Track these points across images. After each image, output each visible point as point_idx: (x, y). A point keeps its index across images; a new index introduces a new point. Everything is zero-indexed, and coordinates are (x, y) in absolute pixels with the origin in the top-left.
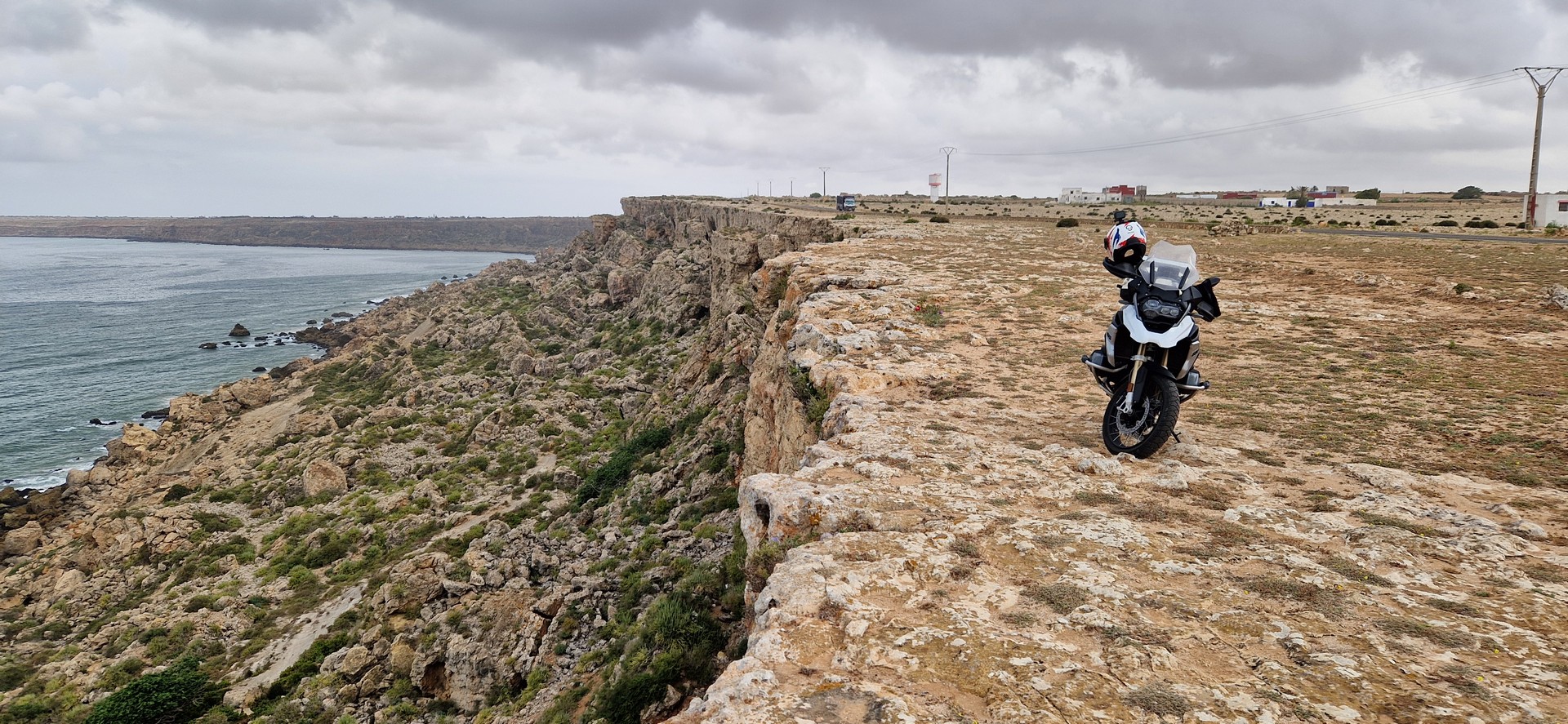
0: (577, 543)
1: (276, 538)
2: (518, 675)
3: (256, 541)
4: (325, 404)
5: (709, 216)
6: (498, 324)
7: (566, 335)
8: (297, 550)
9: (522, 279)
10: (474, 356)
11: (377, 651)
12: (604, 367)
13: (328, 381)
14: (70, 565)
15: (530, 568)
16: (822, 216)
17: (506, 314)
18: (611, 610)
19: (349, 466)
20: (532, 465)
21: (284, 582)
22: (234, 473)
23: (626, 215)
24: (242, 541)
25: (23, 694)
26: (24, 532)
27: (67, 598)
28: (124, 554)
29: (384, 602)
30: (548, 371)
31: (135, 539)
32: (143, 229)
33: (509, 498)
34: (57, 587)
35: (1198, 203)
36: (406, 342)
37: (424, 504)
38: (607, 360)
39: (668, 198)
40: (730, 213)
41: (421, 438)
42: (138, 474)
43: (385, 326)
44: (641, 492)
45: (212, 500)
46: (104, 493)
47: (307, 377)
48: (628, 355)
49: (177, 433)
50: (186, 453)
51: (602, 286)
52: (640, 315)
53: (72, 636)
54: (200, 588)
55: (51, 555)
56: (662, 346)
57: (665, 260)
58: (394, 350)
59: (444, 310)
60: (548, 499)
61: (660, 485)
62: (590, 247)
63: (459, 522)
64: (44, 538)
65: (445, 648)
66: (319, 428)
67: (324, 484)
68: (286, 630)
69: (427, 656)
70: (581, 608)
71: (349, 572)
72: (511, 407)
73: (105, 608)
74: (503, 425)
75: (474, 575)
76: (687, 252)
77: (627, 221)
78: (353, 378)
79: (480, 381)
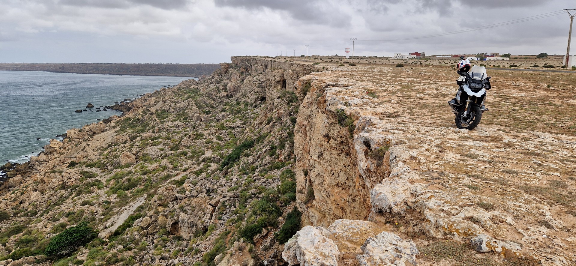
0: (223, 181)
1: (111, 180)
2: (205, 227)
3: (104, 181)
4: (125, 132)
5: (265, 63)
6: (187, 103)
7: (212, 107)
8: (119, 184)
9: (195, 87)
10: (179, 115)
11: (153, 219)
12: (228, 119)
13: (125, 124)
14: (35, 190)
15: (207, 190)
16: (307, 64)
17: (190, 99)
18: (237, 204)
19: (136, 154)
20: (203, 154)
21: (115, 196)
22: (93, 157)
23: (233, 63)
24: (98, 181)
25: (24, 235)
26: (16, 179)
27: (35, 202)
28: (56, 186)
29: (155, 201)
30: (207, 120)
31: (59, 180)
32: (52, 68)
33: (195, 166)
34: (31, 198)
35: (444, 59)
36: (153, 110)
37: (165, 168)
38: (229, 116)
39: (248, 57)
40: (272, 62)
41: (162, 144)
42: (56, 158)
43: (144, 104)
44: (245, 163)
45: (87, 166)
46: (44, 165)
47: (117, 122)
48: (236, 115)
49: (70, 143)
50: (73, 150)
51: (225, 89)
52: (240, 100)
53: (38, 215)
54: (85, 197)
55: (27, 187)
56: (249, 111)
57: (249, 80)
58: (149, 113)
59: (167, 98)
60: (210, 166)
61: (252, 160)
62: (220, 75)
63: (178, 174)
64: (23, 181)
65: (179, 218)
66: (123, 141)
67: (127, 161)
68: (117, 212)
69: (172, 220)
70: (226, 204)
71: (139, 192)
72: (195, 133)
73: (49, 205)
74: (192, 140)
75: (187, 192)
76: (257, 77)
77: (234, 65)
78: (134, 123)
79: (182, 124)
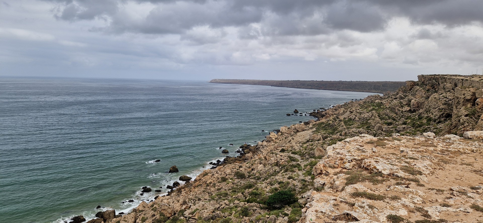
1: (307, 166)
3: (302, 166)
4: (319, 133)
5: (455, 82)
6: (371, 114)
7: (394, 120)
9: (379, 101)
10: (363, 123)
12: (408, 131)
13: (319, 127)
14: (261, 163)
17: (374, 111)
22: (296, 148)
23: (419, 81)
24: (298, 165)
25: (254, 190)
26: (249, 155)
27: (260, 171)
28: (273, 163)
30: (388, 130)
31: (275, 160)
34: (258, 168)
36: (342, 118)
38: (409, 129)
39: (437, 75)
40: (464, 81)
42: (273, 145)
43: (335, 113)
45: (292, 153)
46: (265, 149)
47: (314, 125)
48: (417, 128)
49: (282, 136)
50: (283, 141)
51: (409, 105)
52: (423, 115)
53: (261, 180)
54: (289, 174)
55: (255, 161)
56: (431, 126)
57: (435, 97)
58: (338, 120)
59: (354, 109)
62: (405, 92)
64: (253, 157)
66: (318, 139)
67: (320, 154)
73: (268, 175)
76: (444, 94)
77: (420, 83)
78: (326, 126)
79: (365, 131)
